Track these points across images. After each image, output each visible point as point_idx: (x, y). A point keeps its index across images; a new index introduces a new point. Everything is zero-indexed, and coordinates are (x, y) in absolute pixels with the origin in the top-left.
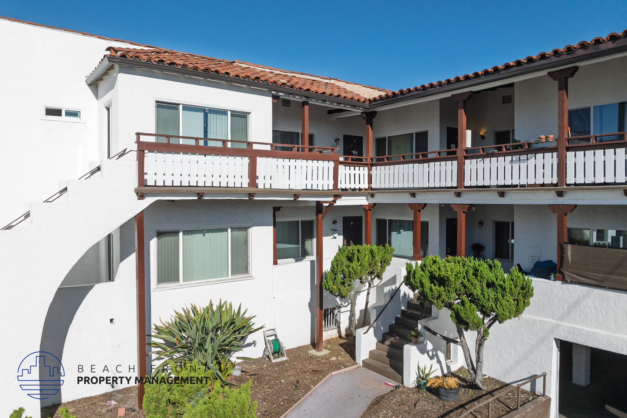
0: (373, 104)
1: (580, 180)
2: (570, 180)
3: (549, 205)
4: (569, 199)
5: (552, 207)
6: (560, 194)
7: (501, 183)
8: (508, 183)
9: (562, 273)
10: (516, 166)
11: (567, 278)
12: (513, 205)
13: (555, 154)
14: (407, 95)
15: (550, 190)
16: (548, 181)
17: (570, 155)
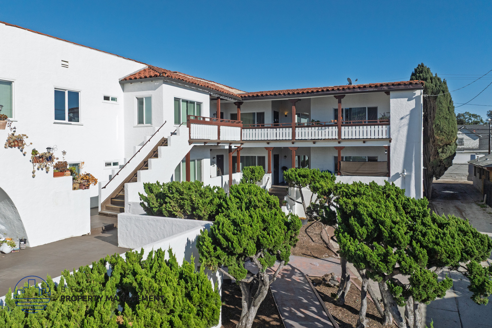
0: (243, 98)
1: (347, 137)
2: (343, 137)
3: (334, 147)
4: (343, 144)
5: (336, 148)
6: (339, 142)
7: (313, 138)
8: (317, 138)
9: (340, 173)
10: (320, 132)
11: (342, 174)
12: (310, 147)
13: (337, 127)
14: (265, 97)
15: (336, 141)
16: (334, 137)
17: (343, 128)
